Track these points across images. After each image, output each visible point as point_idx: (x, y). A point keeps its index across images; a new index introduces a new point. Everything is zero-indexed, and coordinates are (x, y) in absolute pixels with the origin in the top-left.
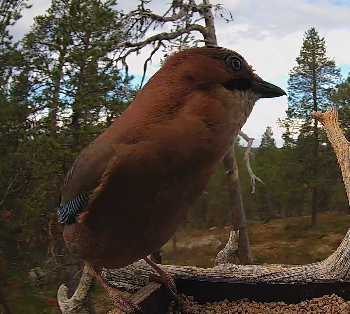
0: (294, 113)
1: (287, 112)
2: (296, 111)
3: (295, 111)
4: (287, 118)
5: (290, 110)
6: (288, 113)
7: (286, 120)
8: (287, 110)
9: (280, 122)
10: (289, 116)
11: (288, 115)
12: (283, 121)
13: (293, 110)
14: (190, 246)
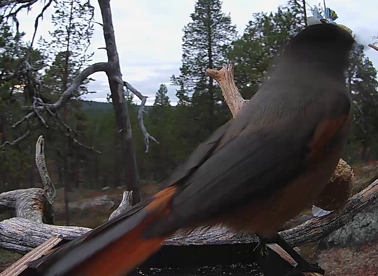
0: (188, 70)
1: (181, 69)
2: (191, 69)
3: (189, 68)
4: (182, 75)
5: (185, 67)
6: (182, 71)
7: (181, 78)
8: (182, 67)
9: (174, 79)
10: (183, 74)
11: (182, 72)
12: (178, 78)
13: (187, 67)
14: (83, 207)
